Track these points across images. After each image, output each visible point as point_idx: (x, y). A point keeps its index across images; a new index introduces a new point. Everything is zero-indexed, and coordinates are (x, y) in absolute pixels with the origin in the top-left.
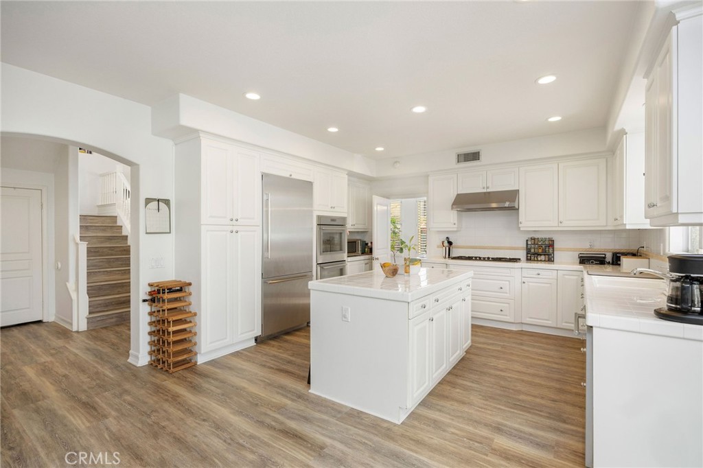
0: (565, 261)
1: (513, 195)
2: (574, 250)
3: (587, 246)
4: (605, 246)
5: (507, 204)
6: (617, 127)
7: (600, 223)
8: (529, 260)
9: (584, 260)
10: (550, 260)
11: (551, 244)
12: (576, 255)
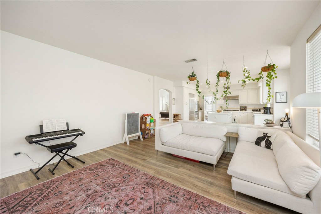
0: (249, 111)
1: (237, 97)
2: (250, 108)
3: (254, 108)
4: (257, 107)
5: (237, 99)
6: (259, 86)
7: (256, 103)
8: (241, 111)
9: (253, 110)
10: (246, 111)
11: (246, 107)
12: (251, 109)
